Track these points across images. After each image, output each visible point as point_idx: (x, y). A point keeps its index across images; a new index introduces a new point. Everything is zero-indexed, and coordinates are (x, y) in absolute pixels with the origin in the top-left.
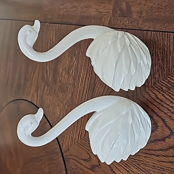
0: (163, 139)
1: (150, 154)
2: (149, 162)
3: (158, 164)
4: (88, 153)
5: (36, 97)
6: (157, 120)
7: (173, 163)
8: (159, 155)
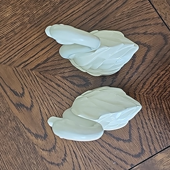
0: (118, 139)
2: (90, 145)
4: (23, 88)
7: (112, 160)
8: (104, 147)
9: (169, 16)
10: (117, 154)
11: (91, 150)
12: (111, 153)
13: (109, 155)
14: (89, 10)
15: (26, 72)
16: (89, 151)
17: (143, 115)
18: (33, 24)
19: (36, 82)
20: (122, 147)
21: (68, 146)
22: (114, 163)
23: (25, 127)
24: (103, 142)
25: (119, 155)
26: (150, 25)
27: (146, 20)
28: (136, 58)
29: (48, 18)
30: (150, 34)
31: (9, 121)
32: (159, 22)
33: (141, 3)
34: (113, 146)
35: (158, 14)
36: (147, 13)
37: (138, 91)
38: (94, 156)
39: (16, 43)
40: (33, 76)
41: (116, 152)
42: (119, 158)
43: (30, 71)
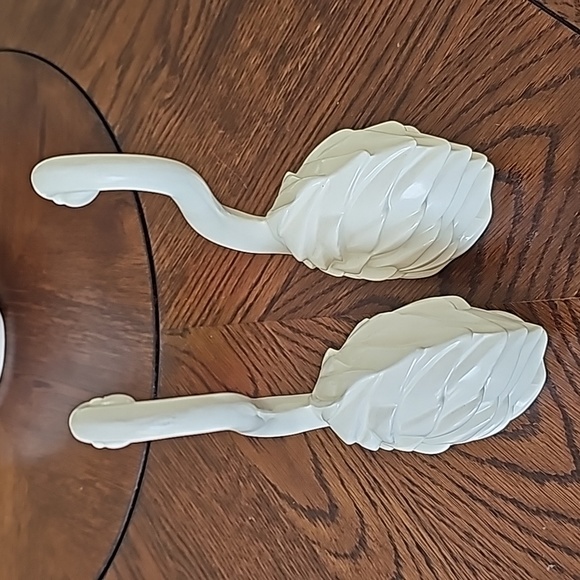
0: (541, 478)
1: (471, 496)
2: (459, 517)
3: (487, 535)
4: (252, 379)
5: (113, 88)
6: (546, 410)
7: (538, 558)
8: (502, 516)
10: (551, 532)
11: (465, 533)
12: (529, 532)
13: (523, 539)
14: (357, 96)
15: (252, 332)
16: (461, 537)
18: (239, 195)
19: (277, 351)
20: (560, 505)
21: (398, 531)
22: (548, 569)
23: (278, 493)
24: (496, 499)
25: (556, 534)
26: (537, 59)
27: (520, 49)
28: (523, 183)
29: (267, 164)
30: (545, 87)
31: (241, 483)
32: (561, 39)
33: (492, 5)
34: (530, 506)
35: (552, 14)
36: (518, 27)
37: (558, 290)
38: (481, 552)
39: (216, 258)
40: (268, 336)
41: (546, 525)
42: (559, 547)
43: (258, 324)
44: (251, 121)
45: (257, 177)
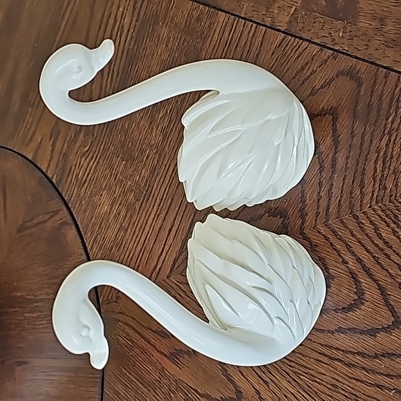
0: (373, 332)
1: (330, 358)
2: (325, 375)
3: (346, 382)
5: (49, 153)
6: (366, 286)
7: (383, 388)
8: (353, 365)
9: (337, 34)
10: (388, 367)
11: (331, 385)
12: (374, 372)
13: (372, 378)
16: (329, 389)
17: (394, 251)
18: (142, 199)
19: (182, 295)
20: (390, 348)
21: (286, 397)
22: (392, 394)
23: (199, 394)
24: (347, 355)
25: (391, 368)
26: (314, 72)
27: (303, 69)
28: (321, 147)
29: (157, 175)
30: (322, 87)
31: (172, 395)
32: (326, 57)
33: (280, 48)
34: (370, 354)
35: (318, 44)
36: (298, 57)
37: (357, 206)
38: (345, 395)
39: (132, 244)
40: (174, 286)
41: (382, 364)
42: (396, 376)
44: (142, 152)
45: (152, 185)
